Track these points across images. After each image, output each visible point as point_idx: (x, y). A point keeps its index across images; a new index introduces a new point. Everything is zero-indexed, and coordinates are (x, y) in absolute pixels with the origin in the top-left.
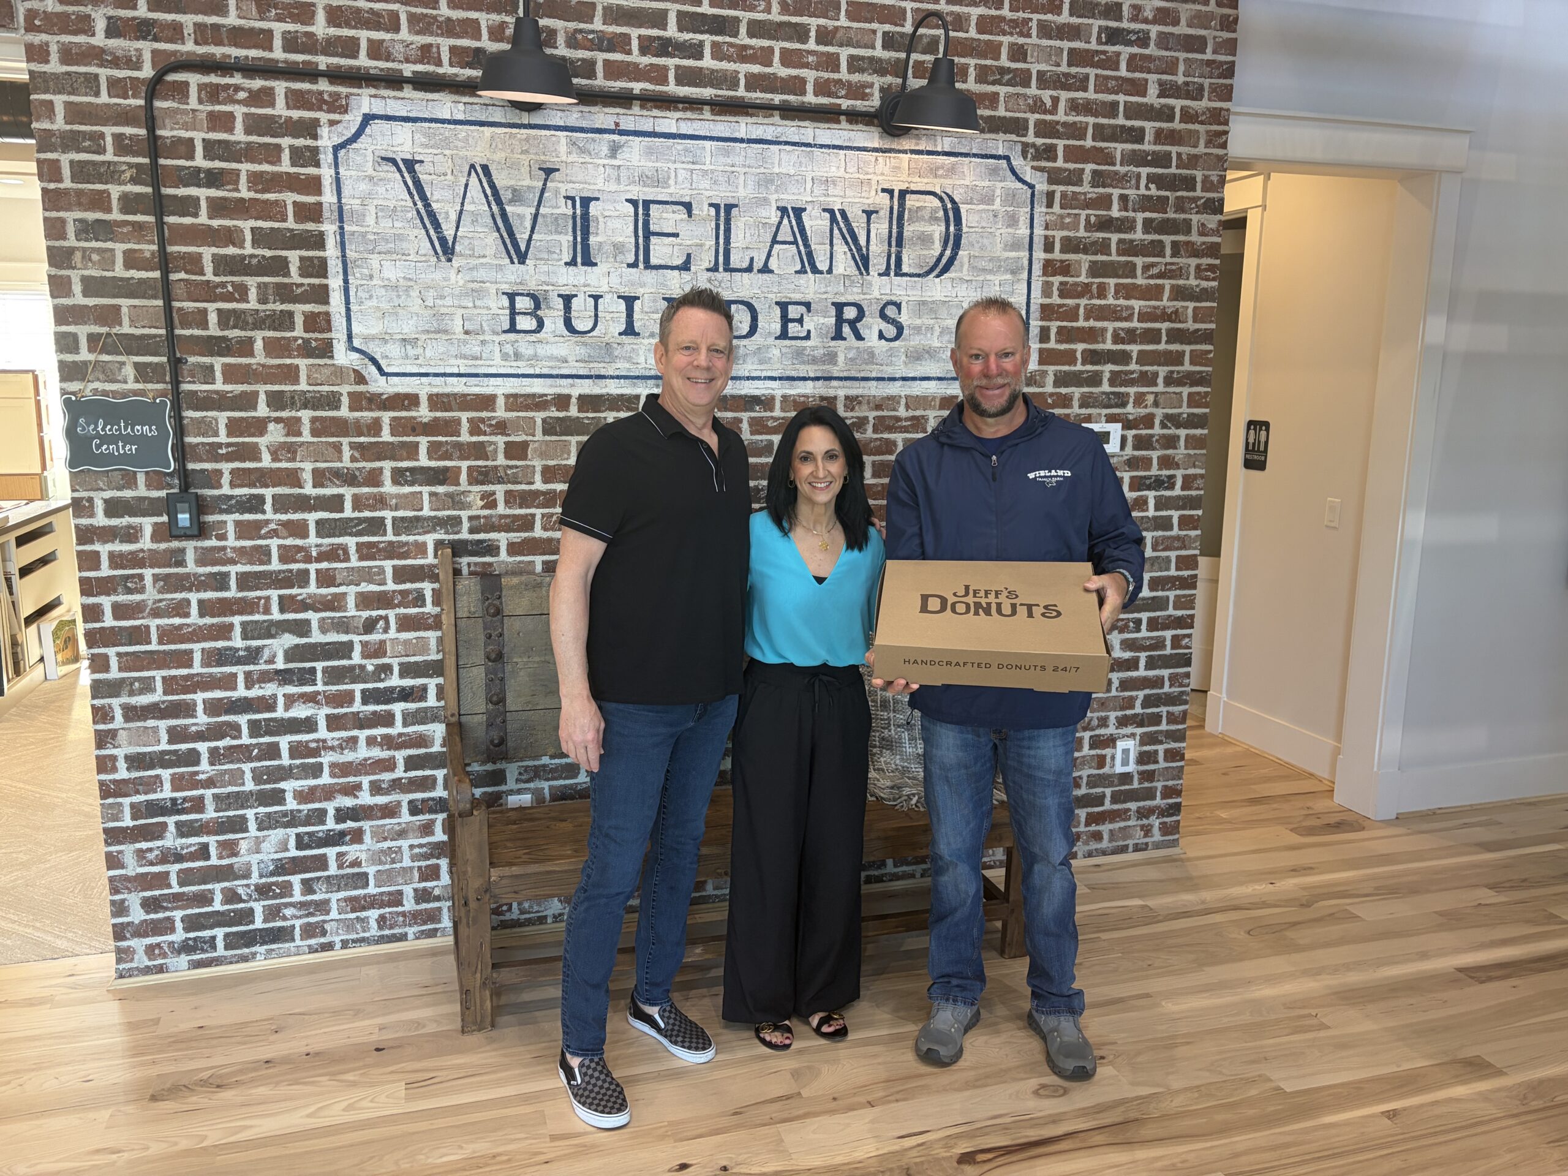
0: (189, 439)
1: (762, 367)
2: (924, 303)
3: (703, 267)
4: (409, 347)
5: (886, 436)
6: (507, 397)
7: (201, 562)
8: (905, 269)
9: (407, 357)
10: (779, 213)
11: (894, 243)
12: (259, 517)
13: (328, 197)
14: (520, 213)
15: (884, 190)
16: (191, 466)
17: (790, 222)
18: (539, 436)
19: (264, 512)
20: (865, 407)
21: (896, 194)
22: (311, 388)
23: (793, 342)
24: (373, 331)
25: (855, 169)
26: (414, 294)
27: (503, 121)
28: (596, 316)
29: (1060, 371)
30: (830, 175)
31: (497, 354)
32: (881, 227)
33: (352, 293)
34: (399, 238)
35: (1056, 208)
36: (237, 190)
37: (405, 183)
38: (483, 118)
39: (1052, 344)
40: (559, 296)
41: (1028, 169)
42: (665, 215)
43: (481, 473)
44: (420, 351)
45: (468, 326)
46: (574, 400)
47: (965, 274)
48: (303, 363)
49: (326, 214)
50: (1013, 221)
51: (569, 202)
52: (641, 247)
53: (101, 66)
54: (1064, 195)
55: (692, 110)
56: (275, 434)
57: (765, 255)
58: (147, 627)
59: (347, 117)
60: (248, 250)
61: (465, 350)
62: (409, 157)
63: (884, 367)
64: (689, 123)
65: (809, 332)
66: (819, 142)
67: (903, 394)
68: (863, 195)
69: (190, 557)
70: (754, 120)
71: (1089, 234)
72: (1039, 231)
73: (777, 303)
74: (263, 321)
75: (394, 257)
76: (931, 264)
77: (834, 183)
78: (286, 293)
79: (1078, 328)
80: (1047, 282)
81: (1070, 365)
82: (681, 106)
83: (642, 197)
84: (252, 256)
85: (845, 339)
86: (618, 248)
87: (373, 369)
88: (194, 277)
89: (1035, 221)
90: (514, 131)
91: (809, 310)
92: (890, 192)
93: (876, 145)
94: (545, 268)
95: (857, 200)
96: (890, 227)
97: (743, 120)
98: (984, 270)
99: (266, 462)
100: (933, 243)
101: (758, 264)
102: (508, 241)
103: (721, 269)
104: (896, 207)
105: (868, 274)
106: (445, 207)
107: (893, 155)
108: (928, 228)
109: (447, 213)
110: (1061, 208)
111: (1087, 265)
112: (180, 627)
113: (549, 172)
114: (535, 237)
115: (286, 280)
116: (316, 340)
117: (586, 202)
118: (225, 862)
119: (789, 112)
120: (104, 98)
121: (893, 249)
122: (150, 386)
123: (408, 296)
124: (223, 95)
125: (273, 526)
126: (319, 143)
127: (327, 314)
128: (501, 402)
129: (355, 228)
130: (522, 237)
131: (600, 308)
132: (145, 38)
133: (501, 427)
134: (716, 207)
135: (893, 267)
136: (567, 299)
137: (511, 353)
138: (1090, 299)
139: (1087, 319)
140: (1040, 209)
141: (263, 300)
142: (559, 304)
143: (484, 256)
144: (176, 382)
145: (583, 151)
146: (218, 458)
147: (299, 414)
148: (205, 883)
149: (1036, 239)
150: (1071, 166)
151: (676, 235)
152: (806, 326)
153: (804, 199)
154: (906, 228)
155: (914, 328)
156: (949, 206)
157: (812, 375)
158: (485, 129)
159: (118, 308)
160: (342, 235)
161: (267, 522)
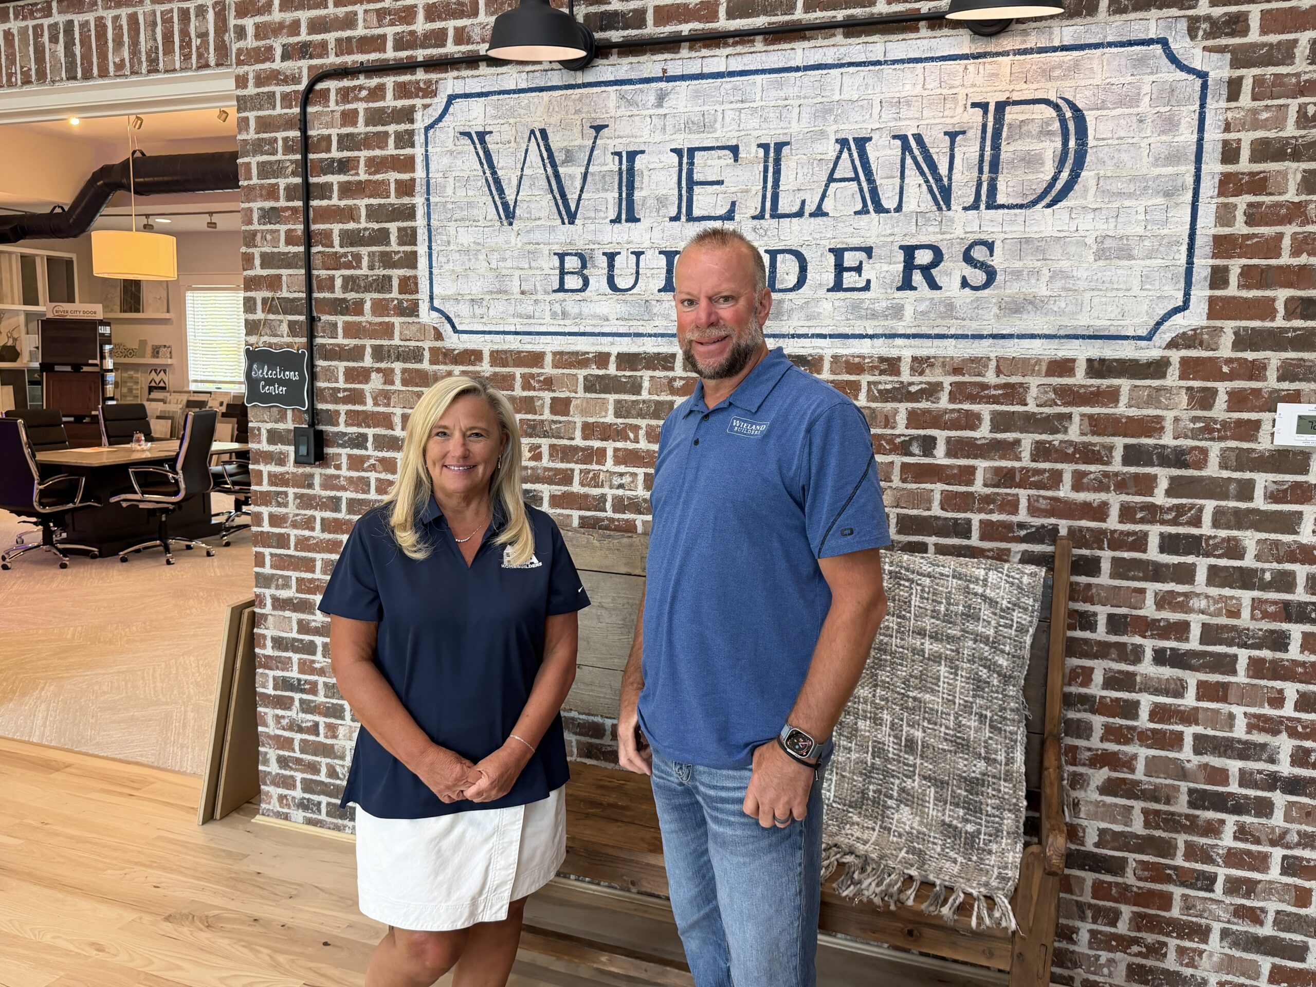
0: (320, 384)
1: (810, 324)
2: (1028, 240)
3: (748, 215)
4: (476, 307)
5: (966, 406)
6: (555, 354)
7: (324, 487)
8: (1001, 199)
9: (474, 316)
10: (838, 147)
11: (986, 169)
12: (363, 452)
13: (420, 173)
14: (571, 173)
15: (974, 105)
16: (320, 406)
17: (851, 155)
18: (581, 393)
19: (366, 449)
20: (938, 370)
21: (992, 108)
22: (402, 343)
23: (848, 294)
24: (450, 292)
25: (937, 84)
26: (482, 257)
27: (560, 84)
28: (637, 273)
29: (1246, 329)
30: (903, 94)
31: (548, 313)
32: (968, 151)
33: (434, 258)
34: (470, 205)
35: (1245, 99)
36: (357, 174)
37: (477, 154)
38: (542, 84)
39: (1232, 290)
40: (604, 254)
41: (1198, 52)
42: (709, 162)
43: (530, 426)
44: (484, 310)
45: (524, 287)
46: (613, 359)
47: (1091, 200)
48: (397, 321)
49: (417, 188)
50: (1170, 124)
51: (617, 158)
52: (684, 199)
53: (277, 84)
54: (1258, 81)
55: (742, 43)
56: (376, 382)
57: (820, 195)
58: (289, 535)
59: (436, 100)
60: (363, 224)
61: (520, 309)
62: (481, 129)
63: (967, 322)
64: (739, 58)
65: (869, 282)
66: (890, 57)
67: (993, 355)
68: (946, 113)
69: (317, 481)
70: (813, 43)
71: (1303, 132)
72: (1214, 135)
73: (831, 250)
74: (371, 285)
75: (467, 223)
76: (1039, 191)
77: (908, 104)
78: (387, 260)
79: (1280, 268)
80: (1225, 205)
81: (1263, 319)
82: (731, 41)
83: (686, 145)
84: (365, 229)
85: (915, 289)
86: (661, 201)
87: (448, 326)
88: (327, 250)
89: (1207, 122)
90: (569, 92)
91: (870, 257)
92: (984, 106)
93: (966, 51)
94: (592, 227)
95: (937, 121)
96: (982, 149)
97: (799, 45)
98: (1120, 194)
99: (369, 406)
100: (1043, 164)
101: (810, 207)
102: (560, 202)
103: (767, 216)
104: (990, 125)
105: (949, 209)
106: (508, 175)
107: (989, 60)
108: (1034, 146)
109: (510, 179)
110: (1254, 99)
111: (1299, 177)
112: (308, 539)
113: (598, 129)
114: (584, 196)
115: (388, 249)
116: (407, 300)
117: (632, 156)
118: (329, 741)
119: (853, 28)
120: (279, 110)
121: (985, 177)
122: (297, 340)
123: (477, 259)
124: (352, 95)
125: (372, 461)
126: (415, 126)
127: (415, 277)
128: (548, 359)
129: (437, 199)
130: (572, 197)
131: (642, 264)
132: (304, 58)
133: (548, 384)
134: (765, 147)
135: (984, 197)
136: (611, 257)
137: (559, 312)
138: (1303, 224)
139: (1296, 253)
140: (1216, 106)
141: (371, 268)
142: (603, 262)
143: (539, 219)
144: (311, 336)
145: (630, 103)
146: (337, 401)
147: (393, 366)
148: (316, 755)
149: (1207, 147)
150: (1274, 38)
151: (720, 183)
152: (865, 275)
153: (870, 127)
154: (1004, 147)
155: (1012, 273)
156: (1069, 114)
157: (870, 332)
158: (544, 94)
159: (279, 277)
160: (429, 206)
161: (369, 457)
